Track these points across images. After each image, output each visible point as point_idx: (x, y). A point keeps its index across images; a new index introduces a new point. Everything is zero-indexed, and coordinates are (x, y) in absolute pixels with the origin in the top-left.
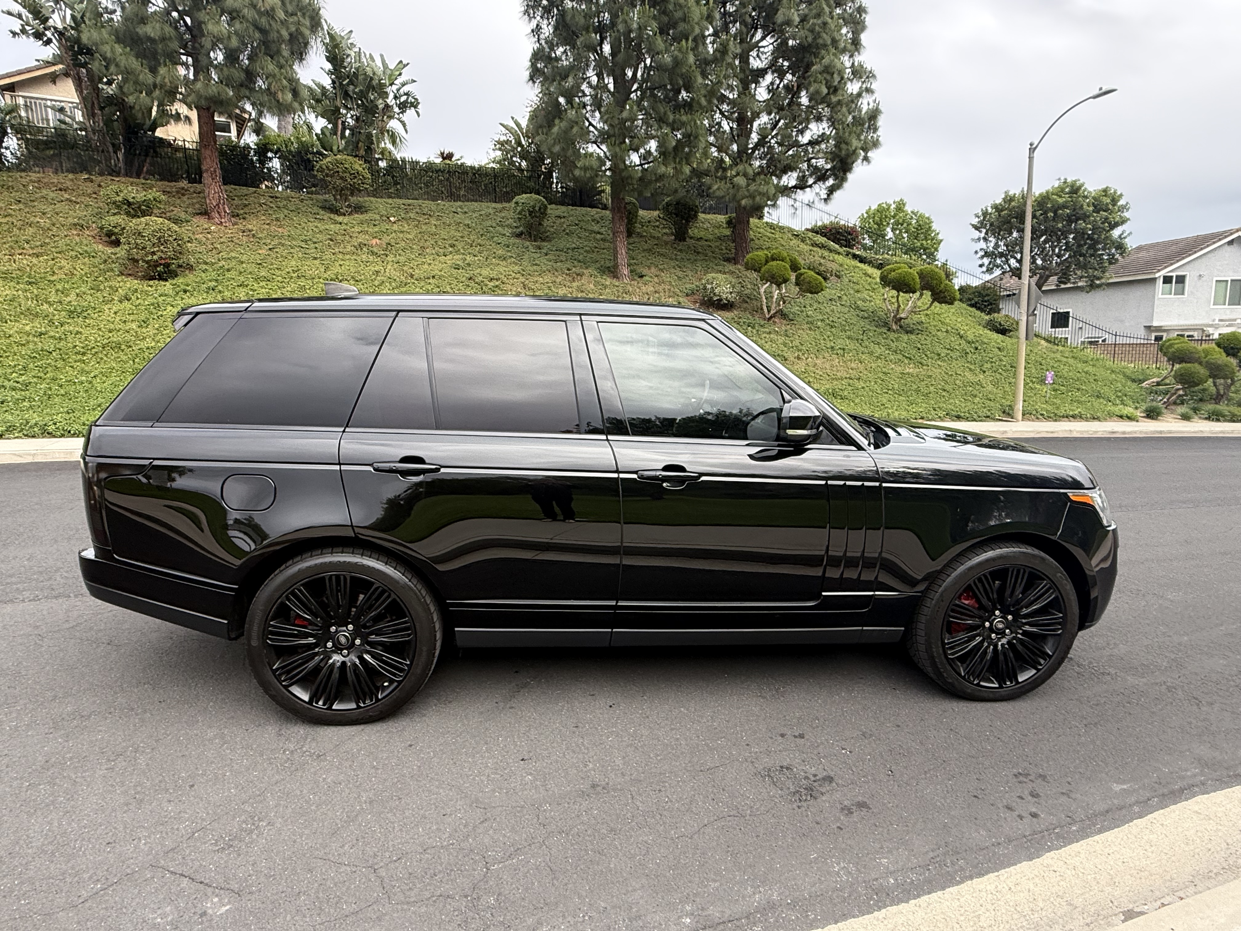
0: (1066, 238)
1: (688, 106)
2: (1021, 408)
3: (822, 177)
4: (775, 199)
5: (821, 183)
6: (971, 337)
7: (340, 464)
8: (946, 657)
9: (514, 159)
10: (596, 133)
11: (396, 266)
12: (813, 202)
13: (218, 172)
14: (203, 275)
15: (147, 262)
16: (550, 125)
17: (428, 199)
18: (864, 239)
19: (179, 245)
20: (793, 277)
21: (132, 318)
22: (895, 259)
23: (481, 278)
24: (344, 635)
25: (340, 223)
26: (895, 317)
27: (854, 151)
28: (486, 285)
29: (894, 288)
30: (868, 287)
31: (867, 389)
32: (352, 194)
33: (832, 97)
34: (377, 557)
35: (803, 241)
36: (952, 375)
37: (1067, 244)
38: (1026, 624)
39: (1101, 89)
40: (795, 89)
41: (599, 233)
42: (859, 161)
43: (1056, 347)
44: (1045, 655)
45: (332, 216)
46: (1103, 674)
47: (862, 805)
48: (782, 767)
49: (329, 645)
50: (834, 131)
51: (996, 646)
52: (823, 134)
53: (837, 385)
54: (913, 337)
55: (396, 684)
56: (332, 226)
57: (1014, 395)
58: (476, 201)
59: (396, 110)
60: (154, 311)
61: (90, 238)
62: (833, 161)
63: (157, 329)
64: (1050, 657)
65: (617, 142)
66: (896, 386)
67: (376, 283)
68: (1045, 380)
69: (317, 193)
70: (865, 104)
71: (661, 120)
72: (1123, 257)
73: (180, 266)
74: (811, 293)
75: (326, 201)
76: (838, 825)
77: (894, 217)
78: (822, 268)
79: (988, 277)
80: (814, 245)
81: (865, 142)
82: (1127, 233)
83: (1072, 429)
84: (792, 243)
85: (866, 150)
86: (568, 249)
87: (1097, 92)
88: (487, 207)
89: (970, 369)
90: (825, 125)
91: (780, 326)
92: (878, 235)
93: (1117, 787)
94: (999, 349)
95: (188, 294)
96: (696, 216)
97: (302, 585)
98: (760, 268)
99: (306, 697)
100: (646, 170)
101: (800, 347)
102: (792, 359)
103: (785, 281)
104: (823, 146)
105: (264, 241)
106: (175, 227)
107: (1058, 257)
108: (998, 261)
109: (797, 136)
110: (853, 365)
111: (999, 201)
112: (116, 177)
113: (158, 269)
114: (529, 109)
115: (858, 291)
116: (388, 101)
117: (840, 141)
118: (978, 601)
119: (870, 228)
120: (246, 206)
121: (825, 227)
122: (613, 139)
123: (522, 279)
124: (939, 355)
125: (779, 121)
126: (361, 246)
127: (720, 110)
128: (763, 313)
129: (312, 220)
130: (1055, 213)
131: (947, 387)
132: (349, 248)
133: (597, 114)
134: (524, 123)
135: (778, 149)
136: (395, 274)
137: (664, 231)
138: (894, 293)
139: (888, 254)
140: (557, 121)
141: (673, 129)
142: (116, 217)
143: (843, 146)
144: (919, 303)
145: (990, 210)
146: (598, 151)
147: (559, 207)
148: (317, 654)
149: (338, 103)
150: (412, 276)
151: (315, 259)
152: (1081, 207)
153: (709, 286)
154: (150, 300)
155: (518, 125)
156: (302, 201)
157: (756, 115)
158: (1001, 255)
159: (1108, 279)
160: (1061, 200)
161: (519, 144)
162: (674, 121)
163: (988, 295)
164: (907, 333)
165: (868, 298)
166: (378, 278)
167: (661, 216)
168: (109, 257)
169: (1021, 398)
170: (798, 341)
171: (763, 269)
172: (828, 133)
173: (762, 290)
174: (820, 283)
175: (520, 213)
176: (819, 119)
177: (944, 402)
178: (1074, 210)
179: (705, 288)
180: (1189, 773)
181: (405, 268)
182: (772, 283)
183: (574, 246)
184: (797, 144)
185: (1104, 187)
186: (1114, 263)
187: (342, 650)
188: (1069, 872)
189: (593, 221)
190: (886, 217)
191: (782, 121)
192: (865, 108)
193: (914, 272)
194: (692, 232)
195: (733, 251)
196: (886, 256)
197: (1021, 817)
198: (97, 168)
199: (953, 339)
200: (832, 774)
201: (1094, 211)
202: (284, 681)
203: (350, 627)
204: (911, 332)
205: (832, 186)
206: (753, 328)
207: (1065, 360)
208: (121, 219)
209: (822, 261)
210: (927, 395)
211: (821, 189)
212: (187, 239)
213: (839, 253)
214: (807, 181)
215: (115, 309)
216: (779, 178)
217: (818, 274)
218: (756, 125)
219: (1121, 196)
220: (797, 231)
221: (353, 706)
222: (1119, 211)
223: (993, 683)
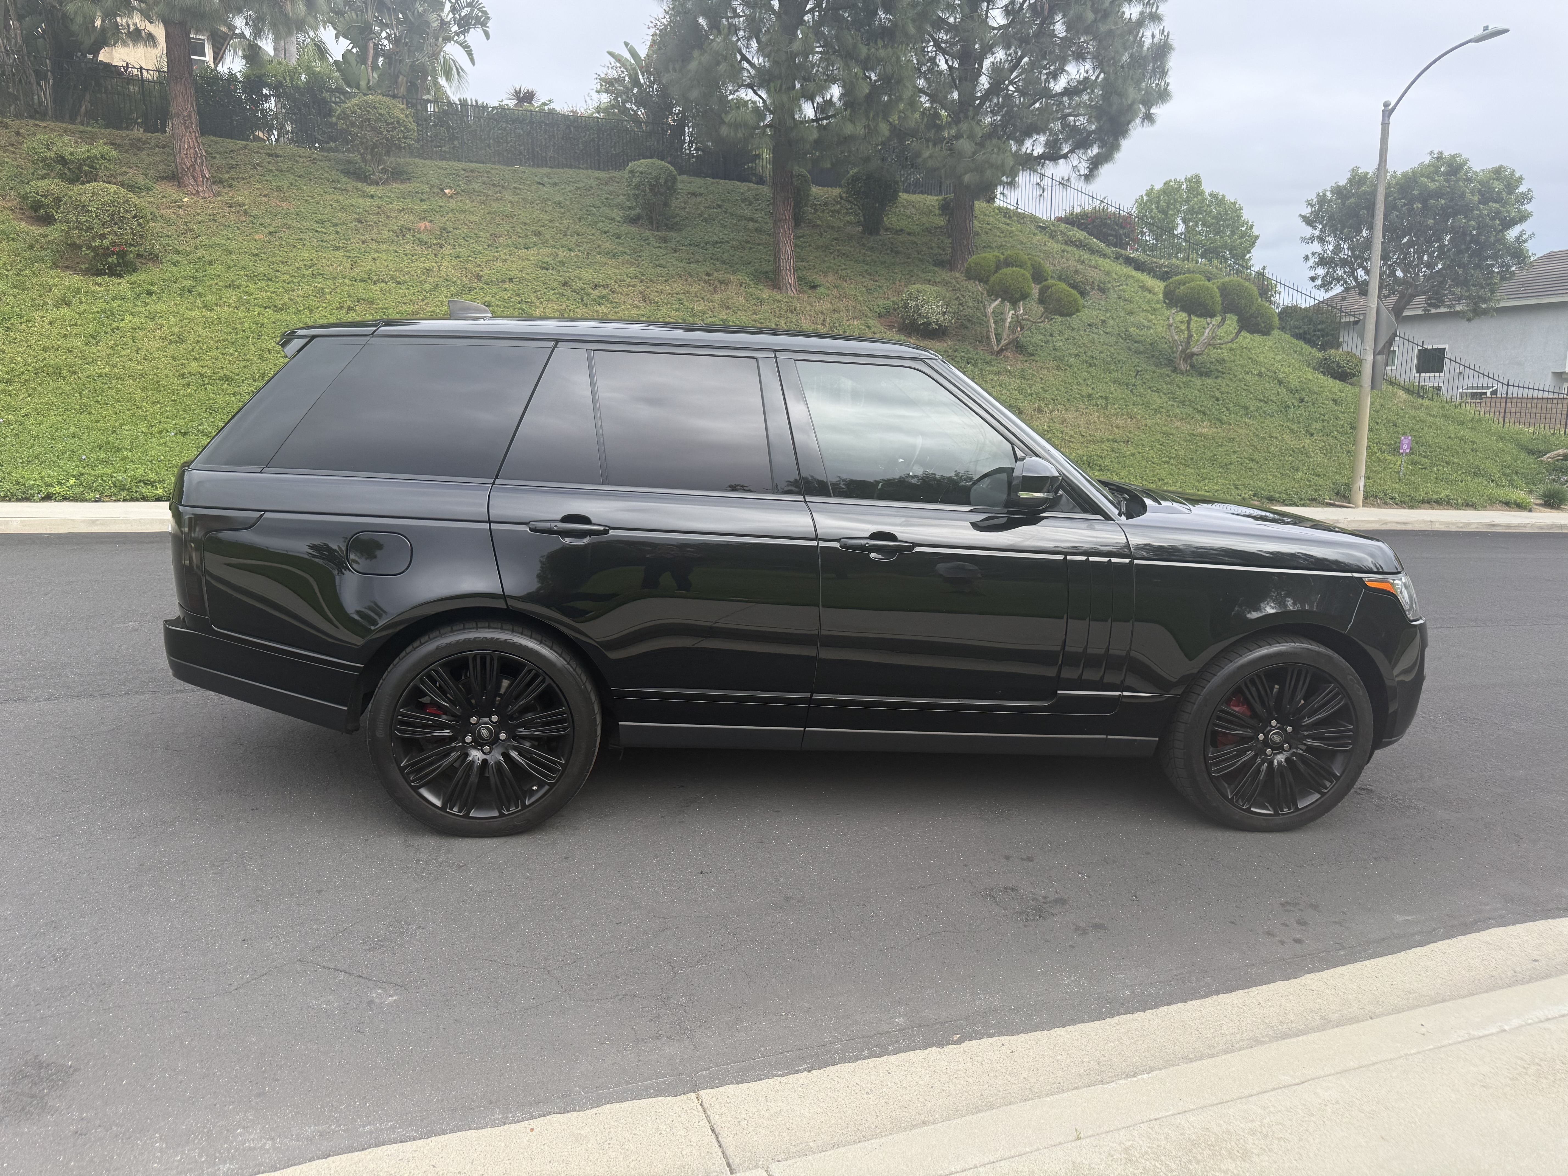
0: (1440, 240)
1: (888, 34)
2: (1362, 489)
3: (1082, 142)
4: (1013, 174)
5: (1080, 152)
6: (1294, 383)
7: (489, 522)
8: (1209, 774)
9: (628, 105)
10: (753, 72)
11: (455, 262)
12: (1068, 180)
13: (195, 117)
14: (175, 269)
15: (94, 249)
16: (685, 58)
17: (499, 163)
18: (1143, 234)
19: (140, 224)
20: (1035, 290)
21: (75, 330)
22: (1188, 265)
23: (580, 284)
24: (487, 728)
25: (372, 197)
26: (1183, 351)
27: (1130, 107)
28: (588, 295)
29: (1183, 309)
30: (1147, 307)
31: (1138, 456)
32: (388, 153)
33: (1100, 25)
34: (529, 633)
35: (1052, 236)
36: (1264, 438)
37: (1441, 247)
38: (1308, 737)
39: (1486, 28)
40: (1046, 13)
41: (752, 220)
42: (1138, 121)
43: (1420, 401)
44: (1331, 776)
45: (359, 185)
46: (1408, 807)
47: (1098, 927)
48: (1005, 888)
49: (469, 739)
50: (1102, 75)
51: (1271, 763)
52: (1086, 79)
53: (1094, 449)
54: (1209, 381)
55: (547, 787)
56: (360, 200)
57: (1353, 469)
58: (571, 167)
59: (455, 28)
60: (106, 321)
61: (8, 212)
62: (1098, 119)
63: (112, 348)
64: (1337, 778)
65: (784, 87)
66: (1182, 453)
67: (427, 286)
68: (1399, 448)
69: (335, 150)
70: (1149, 35)
71: (848, 55)
72: (1522, 269)
73: (139, 256)
74: (1062, 315)
75: (349, 162)
76: (1071, 943)
77: (1187, 201)
78: (1079, 278)
79: (1323, 295)
80: (1069, 242)
81: (1146, 92)
82: (1528, 233)
83: (1433, 519)
84: (1035, 239)
85: (1148, 102)
86: (706, 243)
87: (1480, 32)
88: (589, 177)
89: (1292, 431)
90: (1088, 66)
91: (1013, 363)
92: (1163, 229)
93: (1399, 918)
94: (1335, 401)
95: (154, 297)
96: (894, 197)
97: (440, 665)
98: (988, 277)
99: (438, 802)
100: (825, 128)
101: (1043, 395)
102: (1030, 411)
103: (1024, 297)
104: (1086, 97)
105: (261, 221)
106: (134, 199)
107: (1427, 267)
108: (1340, 272)
109: (1047, 81)
110: (1120, 422)
111: (1343, 182)
112: (43, 120)
113: (110, 260)
114: (652, 31)
115: (1131, 313)
116: (444, 15)
117: (1110, 89)
118: (1251, 708)
119: (1152, 218)
120: (232, 167)
121: (1084, 215)
122: (779, 82)
123: (641, 287)
124: (1247, 408)
125: (1022, 58)
126: (402, 231)
127: (934, 40)
128: (989, 344)
129: (331, 190)
130: (1424, 202)
131: (1256, 456)
132: (386, 234)
133: (754, 44)
134: (643, 52)
135: (1018, 100)
136: (455, 274)
137: (848, 218)
138: (1184, 316)
139: (1177, 257)
140: (696, 53)
141: (866, 69)
142: (46, 181)
143: (1115, 99)
144: (1220, 332)
145: (1329, 194)
146: (756, 98)
147: (692, 179)
148: (454, 749)
149: (369, 17)
150: (479, 278)
151: (337, 248)
152: (1463, 195)
153: (912, 303)
154: (101, 304)
155: (634, 53)
156: (314, 161)
157: (988, 49)
158: (1344, 263)
159: (1498, 301)
160: (1432, 186)
161: (635, 82)
162: (868, 58)
163: (1322, 322)
164: (1201, 375)
165: (1146, 323)
166: (430, 279)
167: (844, 195)
168: (37, 241)
169: (1363, 473)
170: (1039, 386)
171: (992, 279)
172: (1093, 78)
173: (990, 310)
174: (1075, 300)
175: (637, 187)
176: (1080, 57)
177: (1251, 478)
178: (1452, 200)
179: (906, 306)
180: (1488, 907)
181: (469, 266)
182: (1003, 300)
183: (715, 238)
184: (1047, 93)
185: (1496, 165)
186: (1510, 279)
187: (482, 745)
188: (1328, 992)
189: (744, 200)
190: (1176, 201)
191: (1026, 59)
192: (1148, 42)
193: (1213, 287)
194: (891, 220)
195: (949, 251)
196: (1174, 261)
197: (1282, 943)
198: (12, 108)
199: (1267, 385)
200: (1066, 897)
201: (1480, 203)
202: (413, 781)
203: (495, 718)
204: (1207, 374)
205: (1097, 156)
206: (975, 365)
207: (1431, 419)
208: (52, 185)
209: (1079, 267)
210: (1226, 467)
211: (1080, 161)
212: (149, 217)
213: (1105, 256)
214: (1060, 149)
215: (49, 318)
216: (1020, 142)
217: (1074, 286)
218: (987, 63)
219: (1521, 179)
220: (1044, 222)
221: (496, 813)
222: (1517, 201)
223: (1267, 808)
